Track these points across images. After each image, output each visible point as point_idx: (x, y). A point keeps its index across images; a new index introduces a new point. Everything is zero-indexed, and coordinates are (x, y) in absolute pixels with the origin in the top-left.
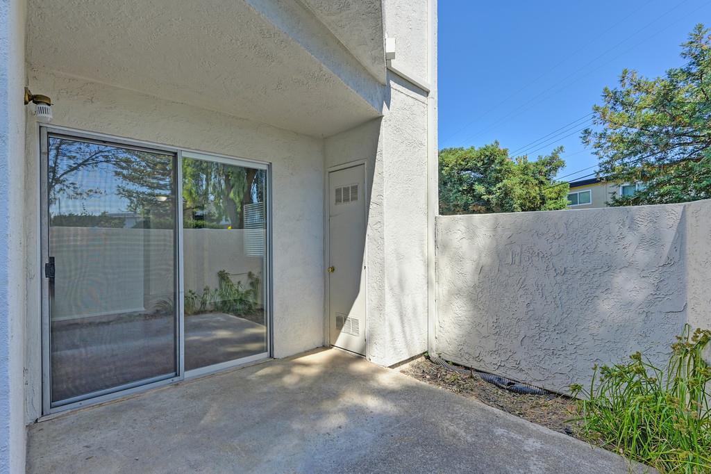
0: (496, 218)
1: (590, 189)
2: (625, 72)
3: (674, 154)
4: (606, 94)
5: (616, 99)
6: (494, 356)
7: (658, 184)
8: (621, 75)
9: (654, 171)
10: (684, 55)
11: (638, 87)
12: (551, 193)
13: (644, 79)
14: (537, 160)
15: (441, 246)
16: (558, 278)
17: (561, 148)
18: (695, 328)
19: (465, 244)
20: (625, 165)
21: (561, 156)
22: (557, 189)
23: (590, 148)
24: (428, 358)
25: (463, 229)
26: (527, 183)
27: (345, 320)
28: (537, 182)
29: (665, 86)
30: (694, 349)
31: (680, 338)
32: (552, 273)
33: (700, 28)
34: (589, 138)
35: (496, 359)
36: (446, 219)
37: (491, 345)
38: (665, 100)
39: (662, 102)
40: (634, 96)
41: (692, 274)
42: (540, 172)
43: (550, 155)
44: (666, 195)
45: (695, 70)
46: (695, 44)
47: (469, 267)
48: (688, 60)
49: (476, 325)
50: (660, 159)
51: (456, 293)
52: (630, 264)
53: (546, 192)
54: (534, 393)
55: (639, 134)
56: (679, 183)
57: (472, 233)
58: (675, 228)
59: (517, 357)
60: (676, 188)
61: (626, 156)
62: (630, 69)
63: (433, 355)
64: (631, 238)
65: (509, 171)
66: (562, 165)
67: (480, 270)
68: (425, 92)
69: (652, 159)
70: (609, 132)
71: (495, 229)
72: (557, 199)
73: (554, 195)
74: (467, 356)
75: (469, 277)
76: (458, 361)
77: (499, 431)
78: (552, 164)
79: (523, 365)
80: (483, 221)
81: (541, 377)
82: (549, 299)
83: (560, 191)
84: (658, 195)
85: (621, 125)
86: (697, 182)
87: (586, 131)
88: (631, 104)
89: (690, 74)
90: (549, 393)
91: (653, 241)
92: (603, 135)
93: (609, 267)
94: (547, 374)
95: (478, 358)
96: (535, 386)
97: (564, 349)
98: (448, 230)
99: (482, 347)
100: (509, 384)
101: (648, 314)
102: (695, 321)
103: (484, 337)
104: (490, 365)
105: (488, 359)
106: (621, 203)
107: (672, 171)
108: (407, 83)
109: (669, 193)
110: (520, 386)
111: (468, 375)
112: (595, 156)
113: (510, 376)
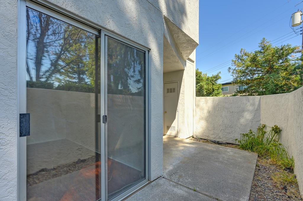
1: (228, 86)
2: (242, 49)
3: (256, 76)
4: (236, 56)
5: (238, 57)
6: (213, 135)
7: (251, 86)
8: (240, 50)
9: (250, 82)
10: (260, 47)
11: (246, 54)
12: (216, 87)
13: (247, 52)
14: (212, 76)
15: (197, 106)
16: (231, 114)
17: (220, 72)
18: (262, 124)
19: (204, 105)
20: (241, 79)
21: (220, 75)
22: (218, 86)
23: (231, 73)
24: (193, 137)
25: (204, 101)
26: (208, 84)
27: (170, 127)
28: (212, 84)
29: (254, 56)
30: (262, 129)
31: (259, 127)
33: (264, 39)
34: (230, 70)
35: (213, 136)
36: (198, 98)
37: (212, 132)
39: (253, 60)
40: (245, 57)
41: (262, 112)
42: (213, 80)
43: (216, 74)
44: (253, 90)
45: (262, 51)
46: (262, 44)
47: (205, 111)
48: (260, 48)
49: (207, 127)
50: (252, 78)
51: (202, 119)
52: (248, 110)
53: (214, 87)
54: (224, 144)
55: (245, 70)
56: (257, 86)
57: (206, 102)
58: (258, 102)
59: (219, 135)
60: (256, 88)
61: (241, 76)
62: (243, 49)
63: (195, 136)
64: (249, 104)
65: (202, 80)
66: (220, 78)
67: (209, 112)
68: (193, 62)
69: (249, 78)
70: (236, 69)
71: (213, 101)
72: (218, 90)
73: (217, 88)
74: (205, 136)
75: (205, 114)
76: (202, 138)
77: (221, 149)
78: (217, 78)
79: (221, 137)
80: (210, 99)
81: (226, 140)
82: (228, 119)
83: (219, 87)
84: (251, 90)
85: (240, 66)
86: (262, 86)
87: (229, 68)
88: (243, 60)
89: (261, 52)
90: (228, 143)
91: (253, 105)
92: (234, 70)
93: (243, 111)
94: (227, 139)
95: (208, 136)
96: (224, 142)
97: (232, 132)
98: (199, 101)
99: (209, 133)
100: (218, 142)
101: (252, 122)
102: (262, 123)
103: (210, 130)
104: (212, 138)
105: (211, 136)
106: (239, 92)
107: (255, 82)
108: (190, 60)
109: (254, 89)
110: (220, 142)
111: (206, 141)
112: (232, 76)
113: (218, 140)
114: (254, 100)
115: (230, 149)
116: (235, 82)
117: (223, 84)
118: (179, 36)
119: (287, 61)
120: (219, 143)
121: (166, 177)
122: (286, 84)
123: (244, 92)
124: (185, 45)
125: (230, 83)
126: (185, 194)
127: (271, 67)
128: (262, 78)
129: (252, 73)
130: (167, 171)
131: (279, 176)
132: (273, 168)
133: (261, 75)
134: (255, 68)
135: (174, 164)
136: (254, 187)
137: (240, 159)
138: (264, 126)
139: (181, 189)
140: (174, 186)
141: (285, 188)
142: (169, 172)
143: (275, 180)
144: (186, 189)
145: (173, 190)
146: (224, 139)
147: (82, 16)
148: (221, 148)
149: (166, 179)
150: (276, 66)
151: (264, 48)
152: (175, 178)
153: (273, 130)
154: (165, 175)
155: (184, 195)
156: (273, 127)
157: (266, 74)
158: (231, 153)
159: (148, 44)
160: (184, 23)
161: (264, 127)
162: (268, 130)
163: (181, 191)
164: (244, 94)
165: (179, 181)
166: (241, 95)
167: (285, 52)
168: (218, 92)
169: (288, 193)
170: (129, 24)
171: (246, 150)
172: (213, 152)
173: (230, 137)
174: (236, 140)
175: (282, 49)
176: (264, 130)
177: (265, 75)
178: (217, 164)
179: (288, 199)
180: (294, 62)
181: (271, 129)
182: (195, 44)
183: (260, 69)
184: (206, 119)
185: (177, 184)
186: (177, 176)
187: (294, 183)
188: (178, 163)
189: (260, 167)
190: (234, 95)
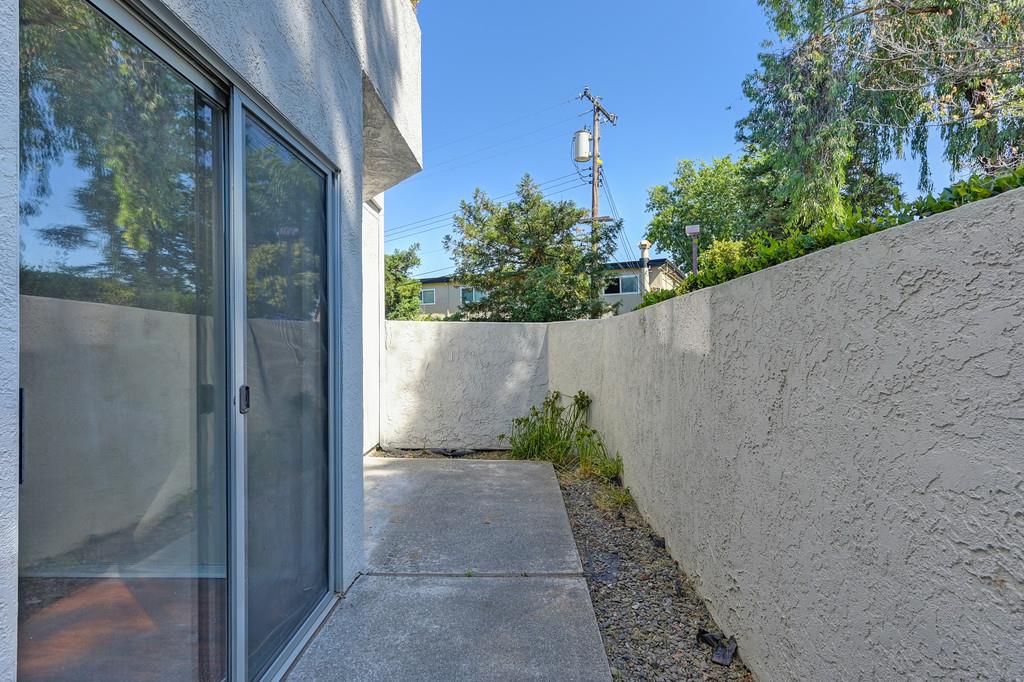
0: (440, 326)
1: (441, 288)
4: (464, 206)
5: (469, 211)
6: (438, 434)
8: (475, 192)
10: (518, 194)
11: (486, 206)
12: (404, 290)
13: (490, 201)
14: (395, 254)
17: (418, 245)
18: (552, 392)
19: (413, 346)
21: (418, 254)
23: (450, 254)
24: (380, 449)
25: (411, 333)
28: (394, 278)
29: (506, 214)
31: (546, 398)
32: (480, 366)
33: (528, 176)
34: (450, 244)
35: (439, 436)
36: (391, 323)
37: (435, 426)
38: (505, 224)
39: (503, 225)
40: (484, 214)
41: (551, 362)
42: (396, 268)
43: (407, 251)
45: (523, 205)
46: (524, 188)
47: (417, 366)
48: (521, 199)
49: (422, 412)
51: (407, 387)
52: (523, 358)
53: (400, 289)
54: (468, 454)
56: (511, 294)
58: (544, 338)
59: (456, 431)
61: (476, 265)
62: (481, 190)
63: (384, 445)
66: (416, 262)
67: (427, 367)
68: (379, 210)
70: (465, 243)
71: (439, 334)
72: (411, 297)
73: (408, 294)
74: (415, 440)
75: (416, 373)
76: (407, 446)
78: (408, 260)
79: (460, 436)
80: (428, 327)
81: (473, 442)
82: (478, 385)
83: (414, 289)
84: (497, 303)
85: (474, 237)
86: (521, 294)
87: (448, 237)
88: (481, 220)
89: (521, 209)
90: (479, 451)
92: (460, 244)
93: (513, 361)
95: (424, 440)
96: (469, 448)
99: (428, 429)
100: (453, 451)
101: (531, 387)
102: (552, 388)
103: (430, 421)
104: (435, 442)
105: (433, 438)
106: (470, 308)
107: (506, 283)
108: (372, 203)
109: (504, 302)
110: (460, 451)
111: (423, 452)
112: (453, 262)
113: (452, 446)
114: (535, 332)
115: (493, 463)
116: (460, 278)
117: (425, 282)
118: (379, 135)
119: (569, 239)
120: (454, 454)
121: (376, 570)
122: (568, 295)
123: (481, 307)
124: (382, 162)
125: (444, 280)
126: (454, 591)
127: (541, 250)
128: (520, 274)
129: (502, 258)
130: (367, 554)
131: (604, 498)
132: (589, 485)
133: (517, 266)
134: (508, 248)
135: (376, 531)
136: (576, 529)
137: (526, 479)
138: (558, 396)
139: (437, 584)
140: (414, 584)
141: (620, 517)
142: (374, 554)
143: (603, 508)
144: (450, 580)
145: (418, 594)
146: (468, 441)
147: (196, 30)
148: (474, 464)
149: (376, 574)
150: (550, 247)
151: (529, 201)
152: (402, 564)
153: (577, 402)
154: (369, 567)
155: (451, 594)
156: (576, 396)
157: (528, 266)
158: (502, 472)
159: (335, 156)
160: (396, 100)
161: (556, 398)
162: (567, 403)
163: (437, 587)
164: (481, 314)
165: (418, 569)
166: (475, 315)
167: (567, 218)
168: (413, 306)
169: (628, 524)
170: (298, 82)
171: (525, 458)
172: (458, 477)
173: (484, 432)
174: (502, 436)
175: (561, 210)
176: (558, 405)
177: (525, 268)
178: (484, 502)
179: (632, 533)
180: (579, 243)
181: (573, 401)
182: (412, 165)
183: (517, 250)
184: (420, 386)
185: (417, 577)
186: (405, 559)
187: (629, 503)
188: (387, 527)
189: (568, 488)
190: (457, 318)
